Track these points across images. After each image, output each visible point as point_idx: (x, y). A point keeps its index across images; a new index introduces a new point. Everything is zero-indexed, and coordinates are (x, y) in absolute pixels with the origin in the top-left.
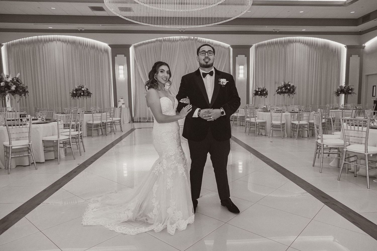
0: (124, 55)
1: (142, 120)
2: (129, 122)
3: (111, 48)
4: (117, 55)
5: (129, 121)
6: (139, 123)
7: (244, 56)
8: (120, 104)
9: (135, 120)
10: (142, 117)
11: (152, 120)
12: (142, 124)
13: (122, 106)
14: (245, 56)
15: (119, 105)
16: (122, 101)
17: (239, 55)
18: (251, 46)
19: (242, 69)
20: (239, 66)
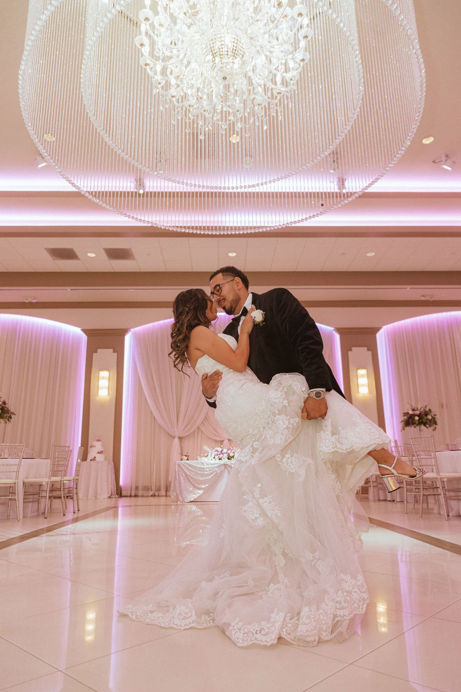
0: (112, 350)
1: (140, 493)
2: (109, 495)
3: (86, 337)
4: (99, 350)
5: (108, 493)
6: (133, 499)
7: (365, 348)
8: (92, 453)
9: (124, 493)
10: (140, 486)
11: (163, 492)
12: (140, 499)
13: (96, 458)
14: (368, 350)
15: (90, 457)
16: (98, 446)
17: (354, 346)
18: (378, 329)
19: (363, 376)
20: (357, 369)
